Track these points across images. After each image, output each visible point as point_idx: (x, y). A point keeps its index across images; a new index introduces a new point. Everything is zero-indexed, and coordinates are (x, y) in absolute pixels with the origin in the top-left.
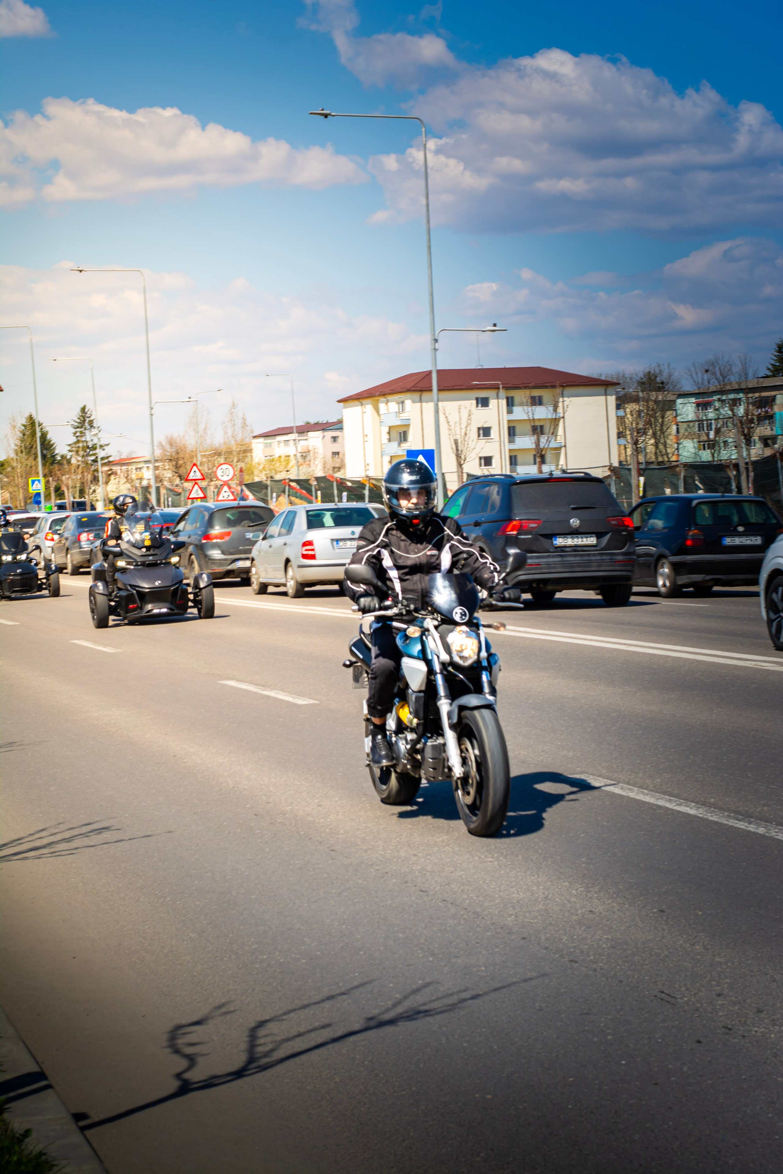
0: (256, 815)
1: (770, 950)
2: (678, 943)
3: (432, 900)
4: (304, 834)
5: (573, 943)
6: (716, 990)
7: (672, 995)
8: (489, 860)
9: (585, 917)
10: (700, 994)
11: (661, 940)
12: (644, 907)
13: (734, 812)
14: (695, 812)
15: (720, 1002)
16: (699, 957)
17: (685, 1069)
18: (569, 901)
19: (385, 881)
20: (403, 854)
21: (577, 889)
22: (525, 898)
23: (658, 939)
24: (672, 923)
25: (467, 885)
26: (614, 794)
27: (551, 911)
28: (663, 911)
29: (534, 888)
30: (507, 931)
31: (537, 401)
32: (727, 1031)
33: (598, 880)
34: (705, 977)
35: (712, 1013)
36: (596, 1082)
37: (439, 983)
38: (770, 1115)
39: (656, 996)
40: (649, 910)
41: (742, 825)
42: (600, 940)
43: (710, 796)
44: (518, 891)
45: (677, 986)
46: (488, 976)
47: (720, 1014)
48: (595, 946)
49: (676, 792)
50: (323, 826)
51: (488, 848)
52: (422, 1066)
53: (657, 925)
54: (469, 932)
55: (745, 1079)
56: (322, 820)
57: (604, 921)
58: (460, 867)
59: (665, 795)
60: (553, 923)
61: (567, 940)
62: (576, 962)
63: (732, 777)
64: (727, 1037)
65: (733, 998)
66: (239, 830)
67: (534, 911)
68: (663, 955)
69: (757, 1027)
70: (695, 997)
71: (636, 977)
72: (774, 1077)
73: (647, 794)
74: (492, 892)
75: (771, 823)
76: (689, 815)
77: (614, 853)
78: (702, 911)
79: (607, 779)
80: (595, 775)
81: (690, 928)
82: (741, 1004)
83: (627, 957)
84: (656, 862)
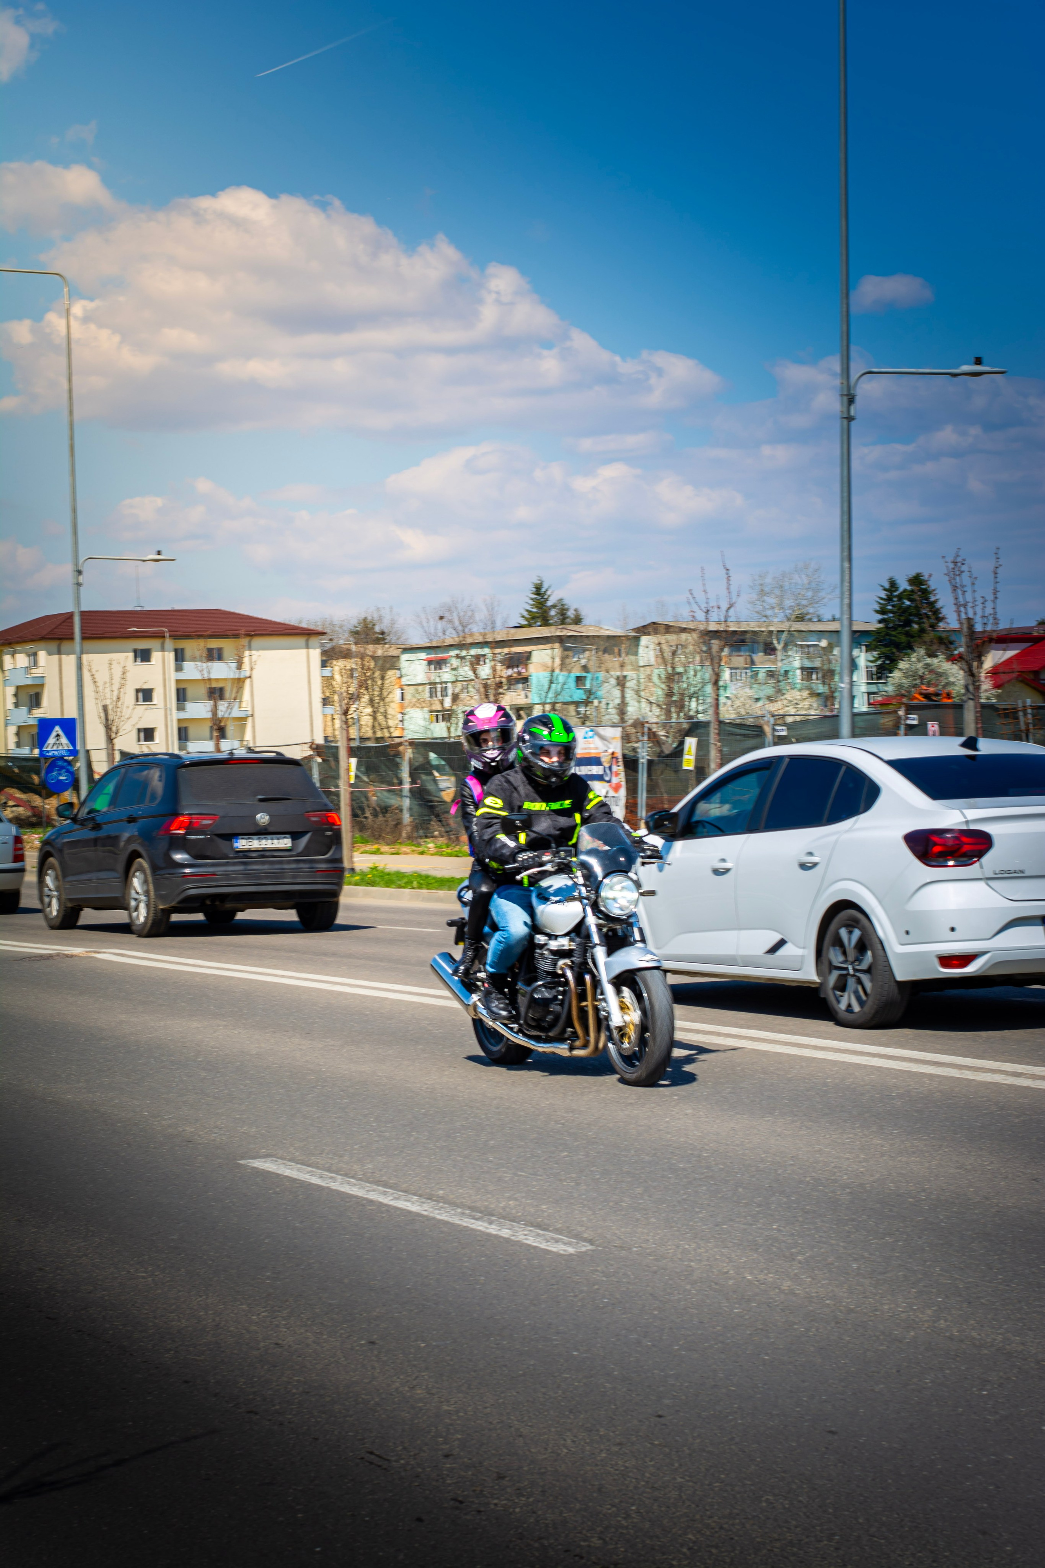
1: (515, 1394)
2: (393, 1386)
3: (63, 1330)
5: (252, 1387)
6: (443, 1449)
7: (385, 1457)
8: (140, 1274)
9: (269, 1351)
10: (422, 1454)
11: (370, 1382)
12: (348, 1337)
13: (470, 1208)
14: (418, 1208)
15: (448, 1466)
16: (420, 1405)
17: (401, 1557)
18: (248, 1331)
20: (24, 1268)
21: (259, 1314)
22: (188, 1327)
23: (366, 1381)
25: (111, 1310)
26: (310, 1184)
27: (223, 1344)
28: (373, 1343)
29: (201, 1313)
30: (164, 1372)
31: (214, 655)
32: (457, 1504)
33: (287, 1301)
34: (429, 1432)
35: (437, 1481)
37: (70, 1444)
39: (362, 1458)
40: (355, 1342)
41: (480, 1226)
42: (290, 1383)
43: (438, 1186)
44: (179, 1317)
45: (390, 1444)
46: (136, 1434)
47: (449, 1482)
48: (283, 1391)
49: (393, 1181)
53: (365, 1362)
54: (112, 1373)
57: (294, 1357)
58: (100, 1285)
59: (379, 1186)
60: (226, 1360)
61: (244, 1383)
62: (256, 1413)
63: (467, 1161)
64: (458, 1512)
65: (466, 1460)
67: (200, 1345)
68: (372, 1402)
69: (497, 1498)
70: (415, 1459)
71: (336, 1433)
73: (354, 1185)
74: (144, 1318)
75: (518, 1223)
76: (410, 1212)
77: (309, 1264)
78: (423, 1341)
79: (302, 1164)
80: (285, 1159)
81: (408, 1366)
82: (475, 1467)
83: (323, 1406)
84: (365, 1276)
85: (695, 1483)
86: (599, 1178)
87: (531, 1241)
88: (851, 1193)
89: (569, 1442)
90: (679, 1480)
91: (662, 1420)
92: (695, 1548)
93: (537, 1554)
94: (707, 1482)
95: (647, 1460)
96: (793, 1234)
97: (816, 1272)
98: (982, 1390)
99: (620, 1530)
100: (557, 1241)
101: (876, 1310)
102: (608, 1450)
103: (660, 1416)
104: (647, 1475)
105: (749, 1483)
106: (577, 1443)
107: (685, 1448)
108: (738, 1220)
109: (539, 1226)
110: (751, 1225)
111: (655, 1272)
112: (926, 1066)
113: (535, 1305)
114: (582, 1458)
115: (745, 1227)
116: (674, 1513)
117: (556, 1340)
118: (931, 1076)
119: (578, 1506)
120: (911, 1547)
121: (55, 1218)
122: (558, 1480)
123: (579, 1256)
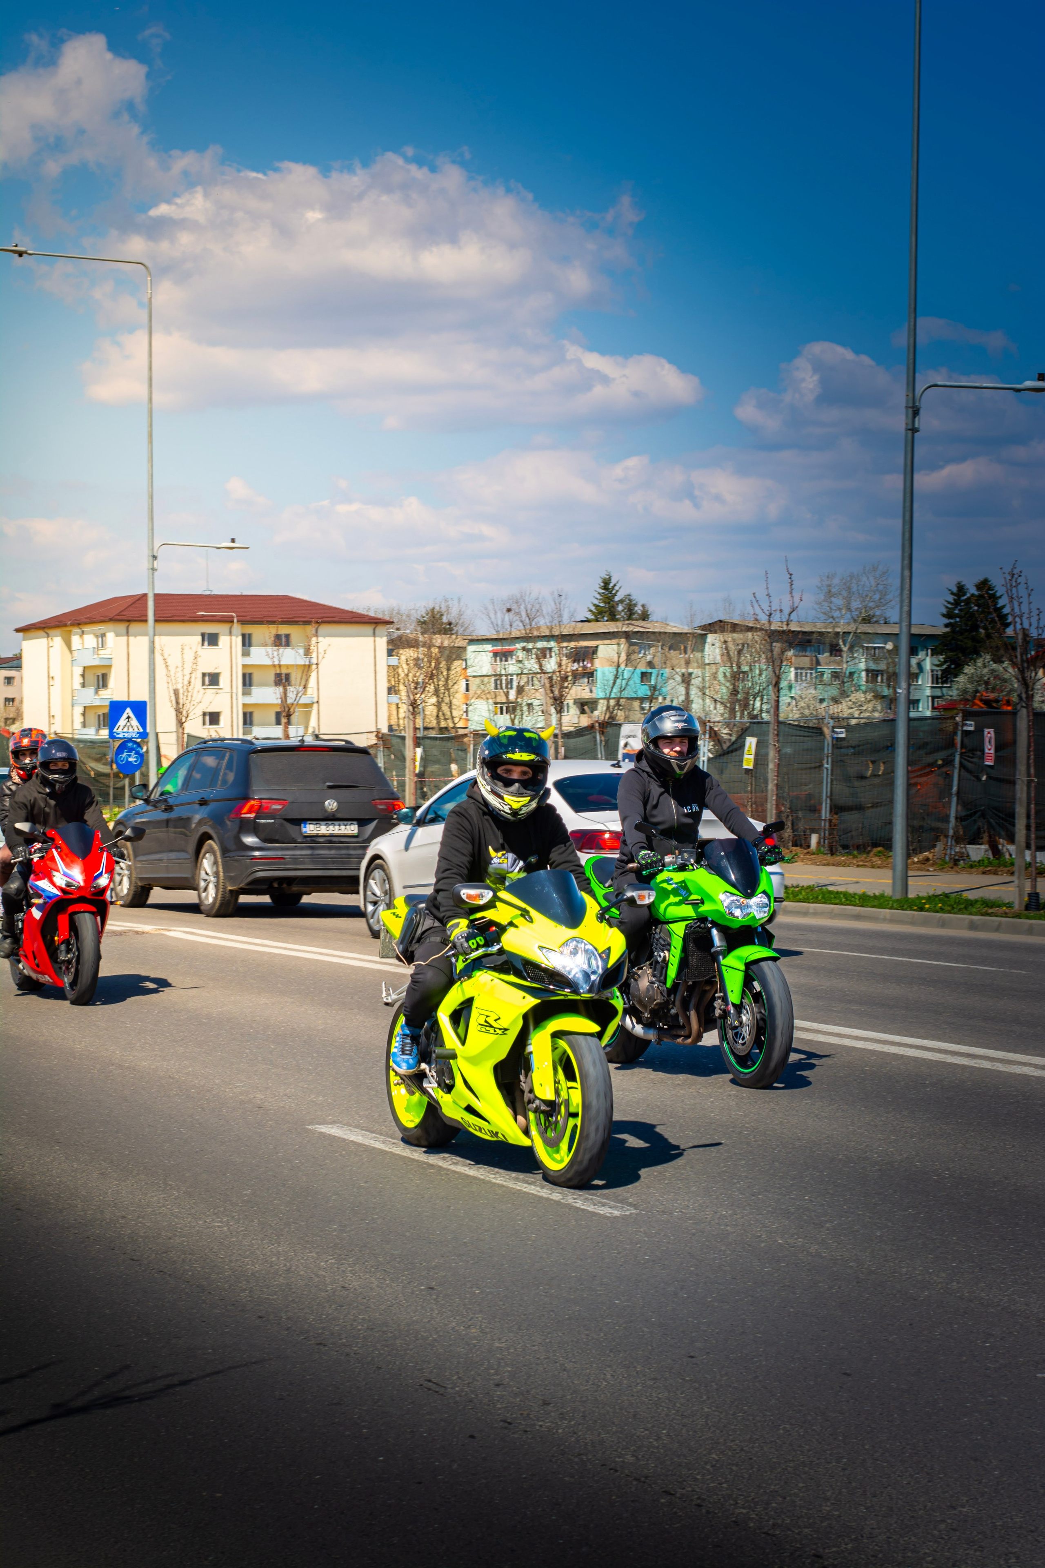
1: (561, 1335)
2: (450, 1326)
3: (146, 1270)
5: (321, 1323)
6: (494, 1379)
7: (442, 1384)
8: (216, 1224)
9: (337, 1293)
10: (475, 1383)
11: (429, 1322)
12: (409, 1283)
15: (499, 1393)
16: (475, 1342)
17: (455, 1466)
19: (85, 1247)
20: (108, 1215)
21: (327, 1261)
22: (261, 1270)
23: (425, 1320)
24: (443, 1302)
25: (189, 1254)
26: (374, 1148)
27: (294, 1286)
28: (432, 1288)
29: (274, 1259)
30: (240, 1308)
31: (282, 641)
32: (506, 1425)
33: (352, 1250)
34: (482, 1365)
35: (489, 1405)
36: (348, 1480)
37: (156, 1367)
38: (554, 1518)
39: (421, 1385)
40: (415, 1287)
42: (355, 1320)
44: (253, 1262)
45: (447, 1374)
46: (216, 1359)
47: (499, 1406)
48: (349, 1327)
52: (136, 1460)
53: (425, 1305)
54: (192, 1308)
55: (525, 1478)
57: (359, 1299)
58: (180, 1232)
60: (297, 1300)
61: (314, 1320)
62: (325, 1345)
64: (506, 1431)
65: (515, 1388)
67: (273, 1286)
68: (431, 1339)
69: (543, 1421)
70: (469, 1387)
71: (397, 1363)
72: (561, 1476)
74: (221, 1262)
76: (468, 1176)
77: (373, 1219)
78: (478, 1288)
79: (366, 1130)
80: (350, 1126)
81: (464, 1309)
82: (523, 1395)
83: (386, 1340)
84: (425, 1230)
85: (721, 1413)
88: (880, 1170)
89: (608, 1376)
90: (706, 1410)
91: (694, 1360)
92: (718, 1465)
93: (576, 1467)
94: (731, 1412)
95: (679, 1392)
96: (823, 1205)
97: (842, 1238)
98: (985, 1342)
99: (651, 1450)
100: (604, 1205)
101: (895, 1272)
102: (643, 1384)
103: (692, 1357)
104: (678, 1405)
105: (769, 1414)
106: (616, 1377)
107: (713, 1384)
108: (773, 1190)
110: (785, 1195)
111: (694, 1235)
112: (960, 1058)
113: (581, 1260)
114: (620, 1390)
115: (780, 1197)
116: (700, 1437)
117: (600, 1290)
118: (964, 1067)
119: (614, 1429)
120: (910, 1469)
121: (135, 1172)
122: (597, 1407)
123: (623, 1219)
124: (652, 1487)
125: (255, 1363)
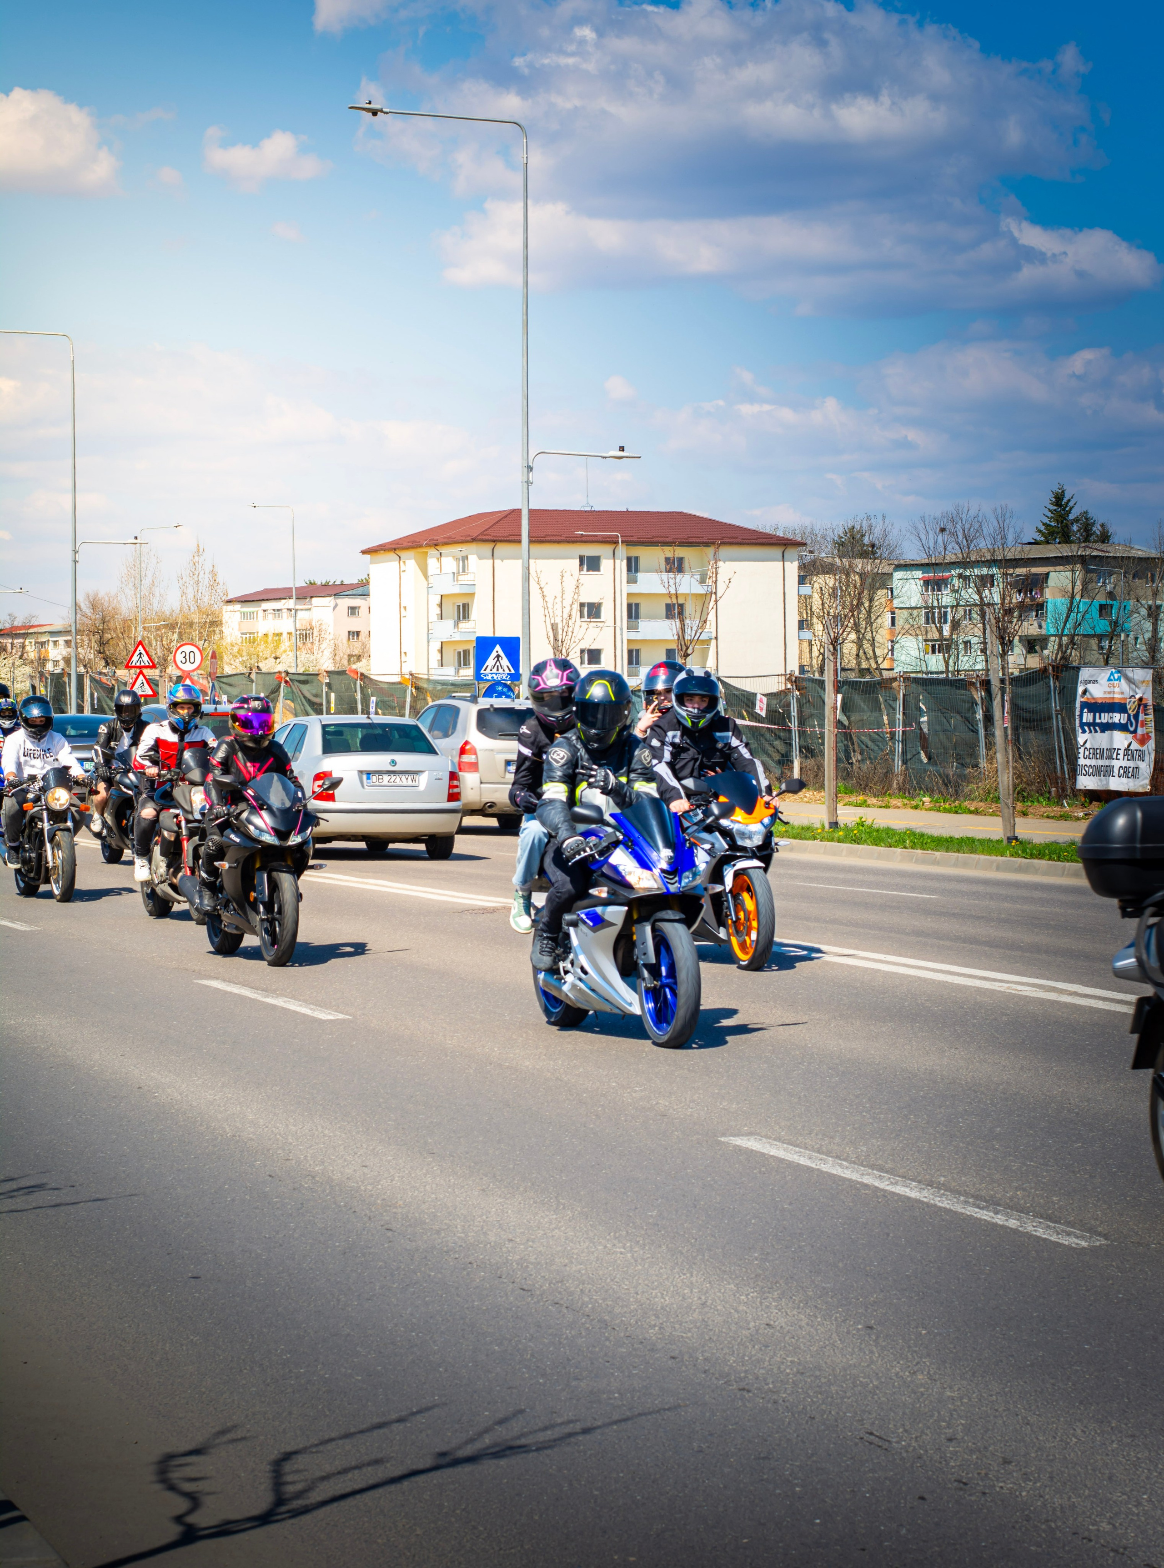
0: (270, 1176)
1: (1021, 1383)
2: (892, 1371)
3: (538, 1302)
4: (345, 1206)
5: (743, 1365)
6: (946, 1433)
7: (884, 1438)
9: (760, 1331)
10: (924, 1437)
11: (868, 1366)
12: (844, 1321)
13: (973, 1196)
14: (918, 1194)
15: (951, 1449)
16: (922, 1390)
17: (904, 1531)
18: (737, 1311)
19: (468, 1274)
20: (492, 1238)
21: (748, 1294)
22: (672, 1304)
23: (863, 1364)
24: (884, 1344)
25: (588, 1284)
26: (798, 1165)
27: (710, 1323)
28: (871, 1328)
29: (686, 1291)
30: (648, 1347)
31: (675, 566)
32: (961, 1485)
33: (776, 1282)
34: (932, 1416)
35: (940, 1463)
36: (780, 1545)
37: (555, 1412)
39: (862, 1438)
40: (852, 1326)
41: (985, 1215)
42: (783, 1363)
43: (937, 1173)
44: (662, 1294)
45: (890, 1426)
46: (624, 1405)
47: (952, 1464)
48: (775, 1371)
49: (889, 1166)
50: (372, 1196)
51: (617, 1235)
52: (536, 1518)
53: (862, 1346)
54: (594, 1346)
55: (985, 1546)
56: (369, 1187)
57: (787, 1338)
58: (576, 1259)
59: (873, 1170)
60: (715, 1338)
61: (734, 1362)
62: (748, 1391)
63: (970, 1148)
64: (961, 1493)
65: (969, 1444)
66: (247, 1197)
67: (686, 1322)
68: (870, 1385)
69: (1004, 1482)
70: (916, 1441)
71: (833, 1413)
72: (1025, 1545)
73: (847, 1168)
74: (624, 1294)
75: (1027, 1214)
76: (909, 1198)
77: (800, 1247)
78: (926, 1329)
79: (788, 1144)
80: (770, 1138)
81: (909, 1351)
82: (980, 1451)
83: (820, 1387)
84: (860, 1261)
86: (1115, 1172)
87: (1040, 1232)
89: (1079, 1431)
93: (1044, 1535)
100: (1069, 1234)
109: (1049, 1218)
113: (1044, 1297)
114: (1092, 1448)
117: (1066, 1333)
119: (1086, 1492)
121: (522, 1189)
122: (1067, 1467)
123: (1091, 1251)
124: (1132, 1560)
125: (669, 1409)
